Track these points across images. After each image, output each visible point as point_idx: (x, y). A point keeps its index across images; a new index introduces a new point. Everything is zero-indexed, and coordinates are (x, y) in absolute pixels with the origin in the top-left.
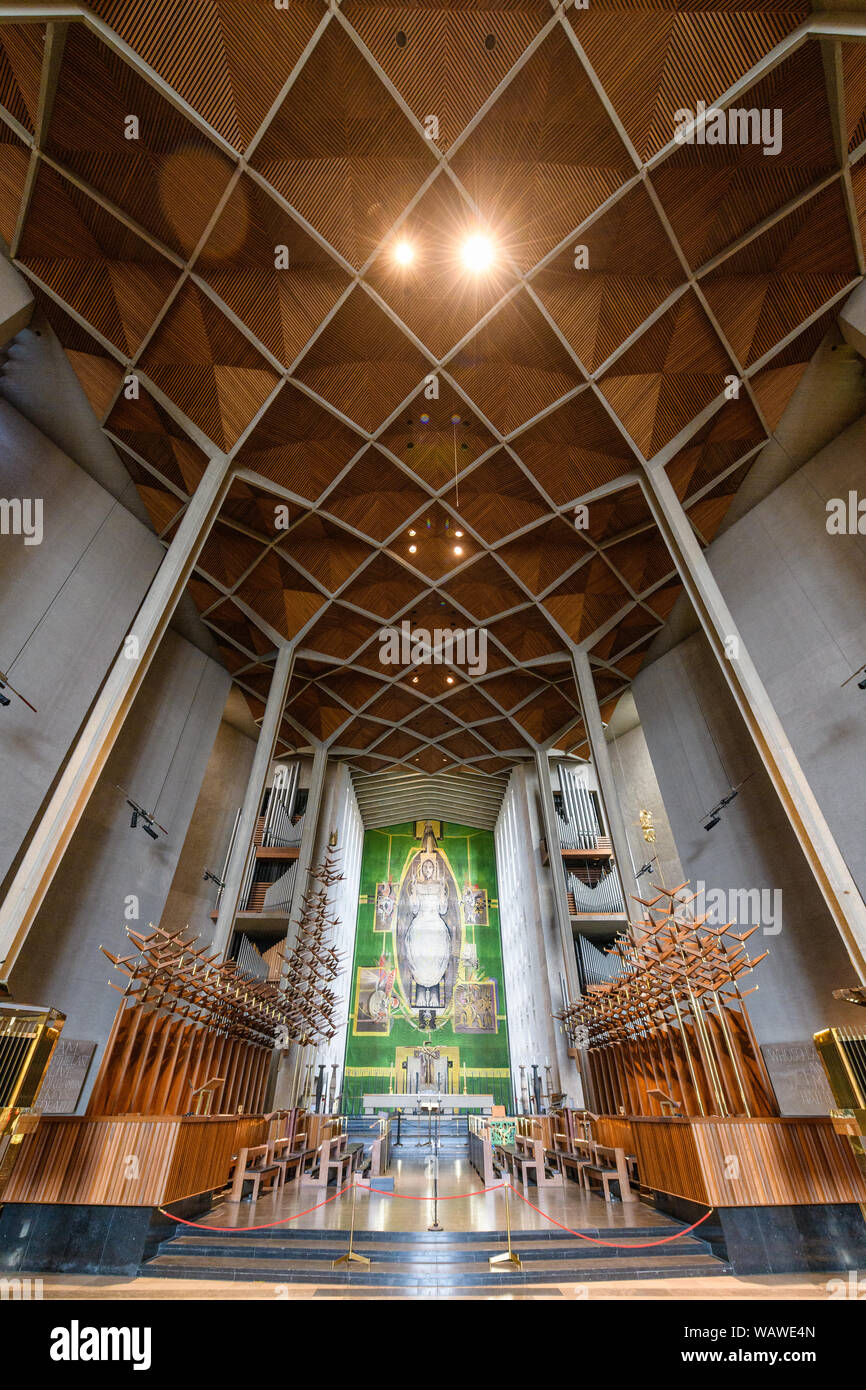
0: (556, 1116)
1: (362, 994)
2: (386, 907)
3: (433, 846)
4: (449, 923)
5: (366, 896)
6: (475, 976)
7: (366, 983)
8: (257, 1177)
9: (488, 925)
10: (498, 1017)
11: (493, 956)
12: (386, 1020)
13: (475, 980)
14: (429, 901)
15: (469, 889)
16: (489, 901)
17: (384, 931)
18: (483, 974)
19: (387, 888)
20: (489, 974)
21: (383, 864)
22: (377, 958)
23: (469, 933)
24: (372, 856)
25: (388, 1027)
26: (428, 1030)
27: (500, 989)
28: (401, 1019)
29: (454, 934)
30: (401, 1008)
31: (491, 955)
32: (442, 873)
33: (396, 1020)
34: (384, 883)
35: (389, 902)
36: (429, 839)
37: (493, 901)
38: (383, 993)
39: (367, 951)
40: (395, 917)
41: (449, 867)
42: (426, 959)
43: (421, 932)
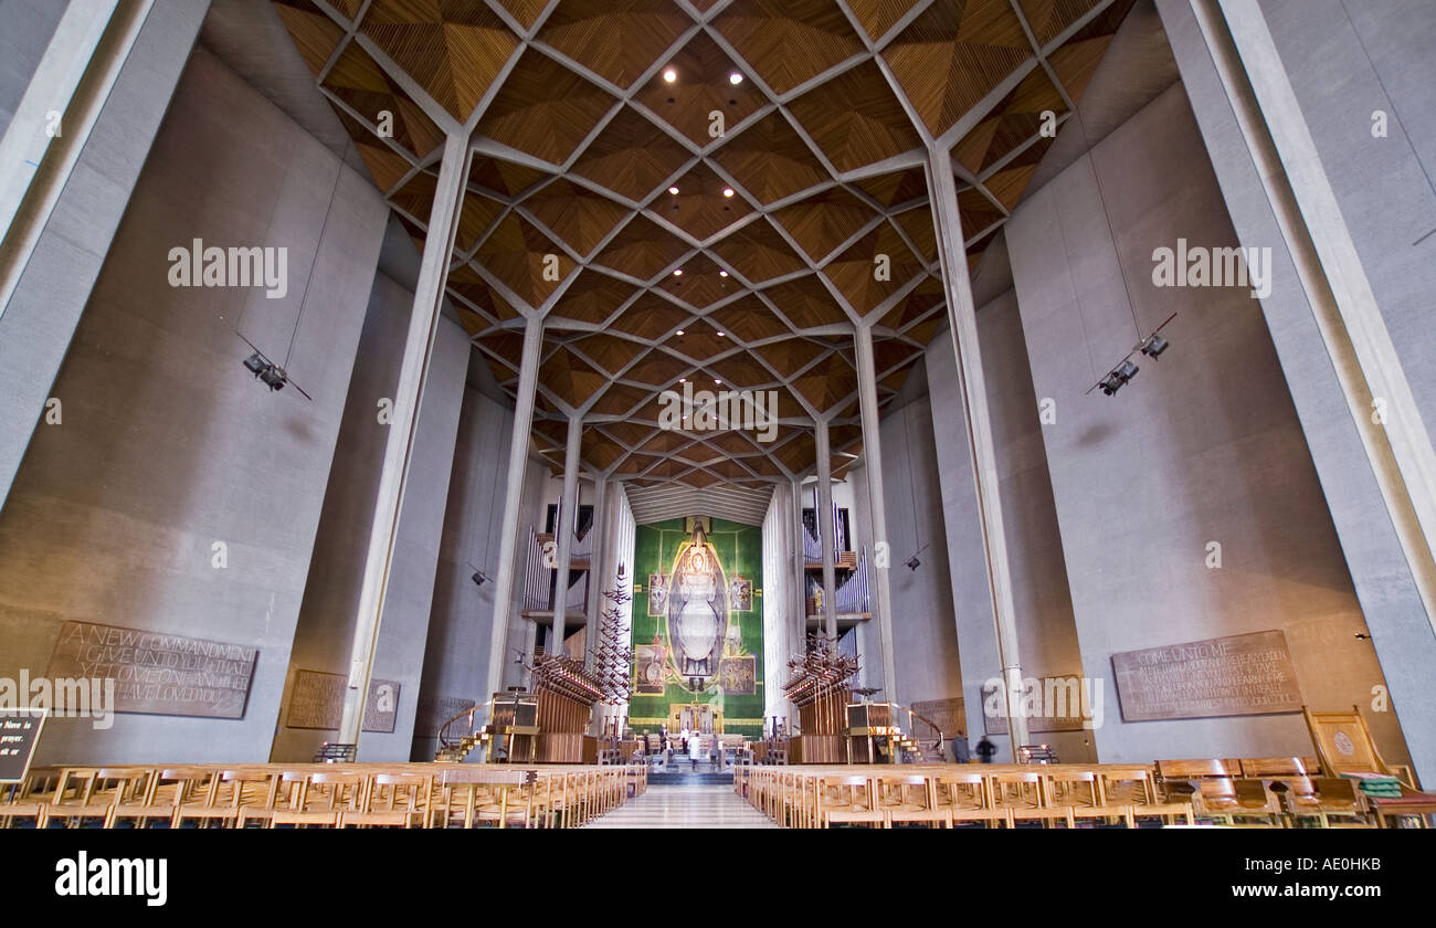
1: (640, 666)
2: (659, 594)
3: (703, 541)
4: (717, 610)
6: (738, 652)
7: (644, 656)
9: (752, 610)
10: (756, 683)
11: (755, 636)
12: (661, 684)
13: (738, 655)
14: (698, 589)
15: (736, 580)
16: (754, 591)
17: (658, 616)
18: (745, 651)
19: (659, 579)
20: (751, 651)
21: (654, 557)
22: (653, 637)
23: (734, 617)
24: (644, 550)
25: (664, 690)
26: (697, 692)
27: (760, 662)
28: (674, 684)
30: (674, 676)
31: (753, 635)
33: (670, 685)
34: (656, 574)
35: (661, 590)
36: (699, 534)
37: (757, 591)
38: (658, 665)
39: (643, 631)
40: (667, 604)
41: (717, 559)
42: (695, 639)
43: (691, 617)
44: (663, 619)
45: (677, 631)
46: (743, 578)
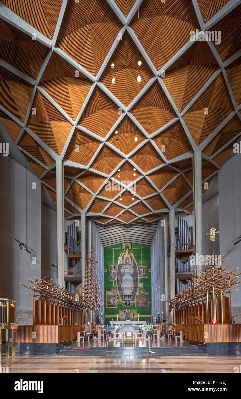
0: (164, 325)
1: (107, 298)
2: (113, 272)
3: (129, 252)
4: (134, 277)
5: (107, 270)
6: (142, 292)
7: (109, 295)
8: (83, 338)
9: (147, 277)
10: (149, 303)
11: (148, 286)
12: (115, 304)
13: (142, 293)
14: (127, 270)
15: (141, 266)
16: (148, 270)
17: (113, 280)
18: (145, 292)
19: (113, 267)
20: (147, 292)
21: (111, 259)
22: (112, 288)
23: (141, 280)
24: (107, 256)
25: (116, 306)
26: (128, 306)
27: (150, 296)
28: (120, 304)
29: (136, 280)
30: (120, 301)
32: (132, 261)
33: (118, 304)
34: (112, 265)
36: (127, 250)
37: (149, 270)
38: (114, 297)
39: (108, 286)
40: (116, 276)
41: (134, 259)
42: (127, 288)
43: (125, 280)
44: (115, 282)
45: (120, 285)
46: (144, 265)
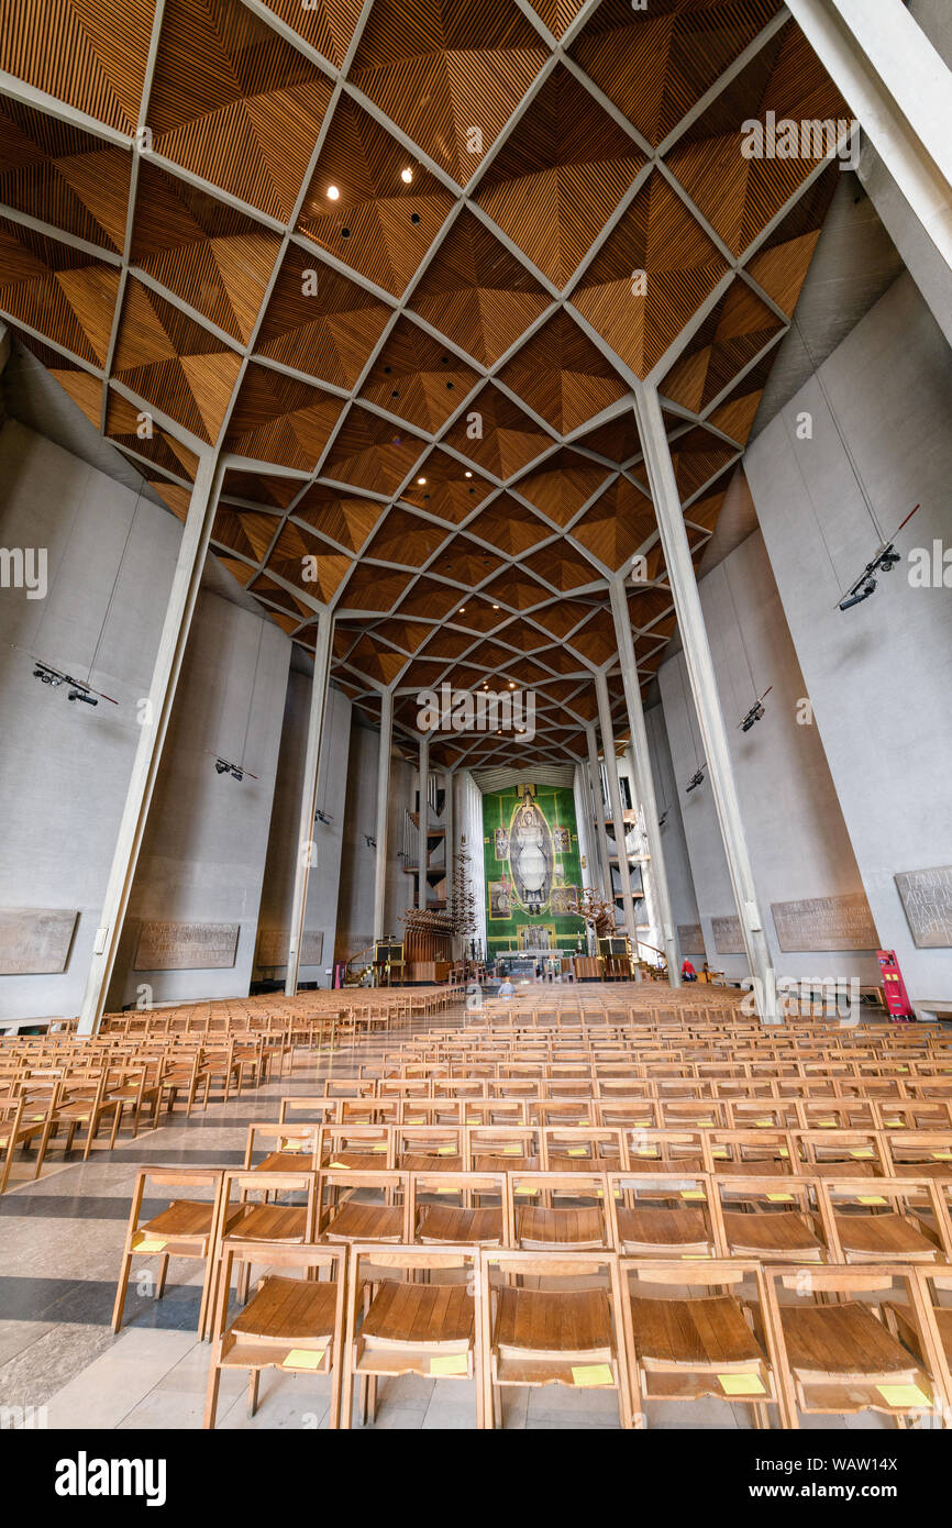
1: (492, 898)
3: (530, 802)
5: (488, 838)
6: (563, 883)
7: (495, 890)
9: (570, 851)
12: (509, 911)
13: (563, 886)
14: (530, 837)
15: (557, 829)
16: (571, 837)
17: (503, 860)
18: (568, 882)
19: (502, 832)
20: (573, 882)
21: (497, 817)
22: (500, 876)
23: (558, 857)
24: (489, 812)
25: (511, 915)
26: (535, 916)
27: (579, 889)
31: (573, 870)
33: (515, 911)
34: (500, 829)
35: (503, 842)
36: (528, 797)
37: (573, 836)
38: (506, 897)
39: (493, 872)
40: (509, 850)
41: (542, 814)
42: (531, 875)
43: (526, 859)
44: (506, 862)
45: (517, 870)
46: (563, 826)
